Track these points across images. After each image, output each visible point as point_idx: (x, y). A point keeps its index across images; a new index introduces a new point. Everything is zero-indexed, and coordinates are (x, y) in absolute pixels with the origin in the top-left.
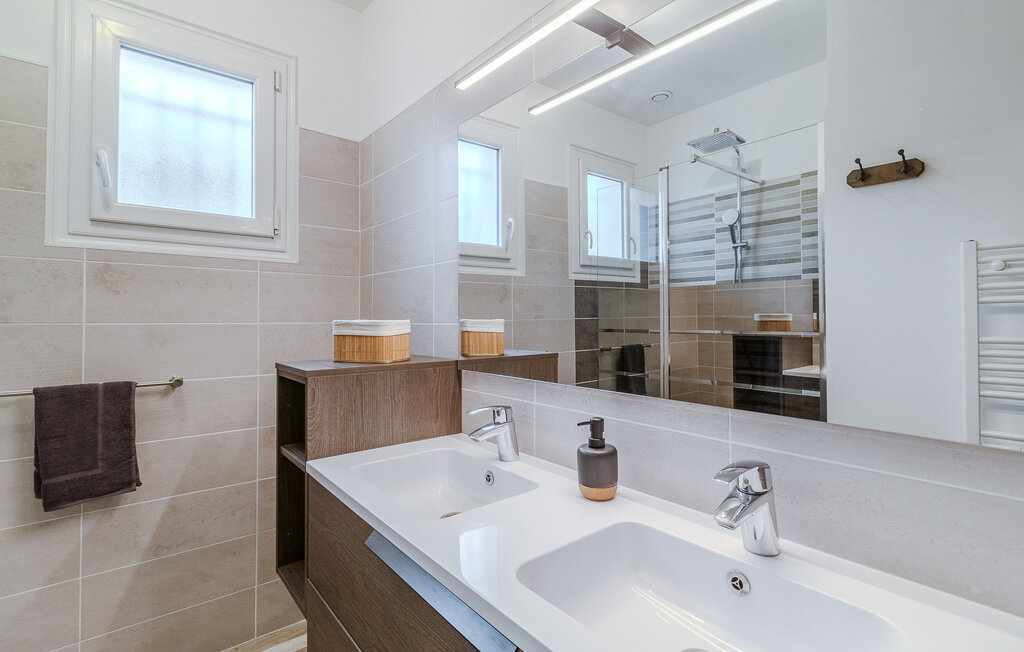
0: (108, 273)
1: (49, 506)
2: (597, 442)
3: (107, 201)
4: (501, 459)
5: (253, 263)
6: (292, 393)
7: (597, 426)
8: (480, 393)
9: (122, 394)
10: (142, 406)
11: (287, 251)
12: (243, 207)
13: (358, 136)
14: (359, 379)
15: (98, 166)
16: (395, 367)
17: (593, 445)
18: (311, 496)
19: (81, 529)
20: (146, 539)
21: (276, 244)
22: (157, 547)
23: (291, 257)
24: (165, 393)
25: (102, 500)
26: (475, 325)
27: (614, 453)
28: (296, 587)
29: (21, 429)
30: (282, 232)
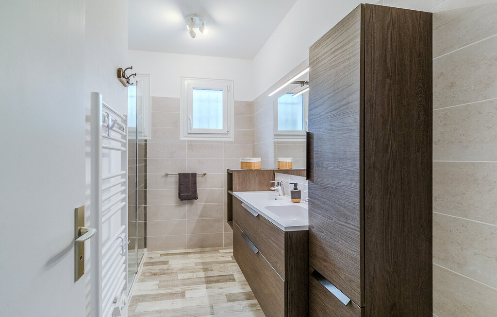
0: (191, 146)
1: (181, 200)
2: (296, 188)
3: (191, 128)
4: (280, 195)
5: (222, 142)
6: (230, 175)
7: (296, 185)
8: (279, 178)
9: (194, 175)
10: (198, 179)
11: (231, 138)
12: (220, 126)
13: (251, 100)
14: (245, 173)
15: (189, 120)
16: (255, 171)
17: (294, 189)
18: (234, 200)
19: (186, 208)
20: (199, 213)
21: (228, 136)
22: (201, 216)
23: (232, 139)
24: (203, 177)
25: (191, 201)
26: (281, 159)
27: (300, 191)
28: (231, 225)
29: (176, 182)
30: (230, 132)
